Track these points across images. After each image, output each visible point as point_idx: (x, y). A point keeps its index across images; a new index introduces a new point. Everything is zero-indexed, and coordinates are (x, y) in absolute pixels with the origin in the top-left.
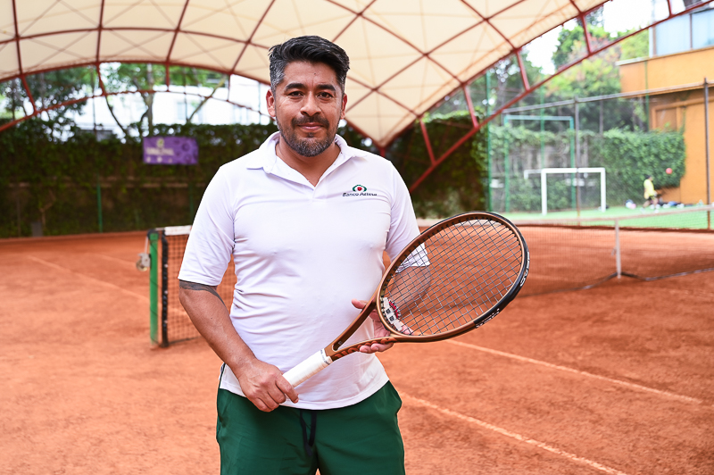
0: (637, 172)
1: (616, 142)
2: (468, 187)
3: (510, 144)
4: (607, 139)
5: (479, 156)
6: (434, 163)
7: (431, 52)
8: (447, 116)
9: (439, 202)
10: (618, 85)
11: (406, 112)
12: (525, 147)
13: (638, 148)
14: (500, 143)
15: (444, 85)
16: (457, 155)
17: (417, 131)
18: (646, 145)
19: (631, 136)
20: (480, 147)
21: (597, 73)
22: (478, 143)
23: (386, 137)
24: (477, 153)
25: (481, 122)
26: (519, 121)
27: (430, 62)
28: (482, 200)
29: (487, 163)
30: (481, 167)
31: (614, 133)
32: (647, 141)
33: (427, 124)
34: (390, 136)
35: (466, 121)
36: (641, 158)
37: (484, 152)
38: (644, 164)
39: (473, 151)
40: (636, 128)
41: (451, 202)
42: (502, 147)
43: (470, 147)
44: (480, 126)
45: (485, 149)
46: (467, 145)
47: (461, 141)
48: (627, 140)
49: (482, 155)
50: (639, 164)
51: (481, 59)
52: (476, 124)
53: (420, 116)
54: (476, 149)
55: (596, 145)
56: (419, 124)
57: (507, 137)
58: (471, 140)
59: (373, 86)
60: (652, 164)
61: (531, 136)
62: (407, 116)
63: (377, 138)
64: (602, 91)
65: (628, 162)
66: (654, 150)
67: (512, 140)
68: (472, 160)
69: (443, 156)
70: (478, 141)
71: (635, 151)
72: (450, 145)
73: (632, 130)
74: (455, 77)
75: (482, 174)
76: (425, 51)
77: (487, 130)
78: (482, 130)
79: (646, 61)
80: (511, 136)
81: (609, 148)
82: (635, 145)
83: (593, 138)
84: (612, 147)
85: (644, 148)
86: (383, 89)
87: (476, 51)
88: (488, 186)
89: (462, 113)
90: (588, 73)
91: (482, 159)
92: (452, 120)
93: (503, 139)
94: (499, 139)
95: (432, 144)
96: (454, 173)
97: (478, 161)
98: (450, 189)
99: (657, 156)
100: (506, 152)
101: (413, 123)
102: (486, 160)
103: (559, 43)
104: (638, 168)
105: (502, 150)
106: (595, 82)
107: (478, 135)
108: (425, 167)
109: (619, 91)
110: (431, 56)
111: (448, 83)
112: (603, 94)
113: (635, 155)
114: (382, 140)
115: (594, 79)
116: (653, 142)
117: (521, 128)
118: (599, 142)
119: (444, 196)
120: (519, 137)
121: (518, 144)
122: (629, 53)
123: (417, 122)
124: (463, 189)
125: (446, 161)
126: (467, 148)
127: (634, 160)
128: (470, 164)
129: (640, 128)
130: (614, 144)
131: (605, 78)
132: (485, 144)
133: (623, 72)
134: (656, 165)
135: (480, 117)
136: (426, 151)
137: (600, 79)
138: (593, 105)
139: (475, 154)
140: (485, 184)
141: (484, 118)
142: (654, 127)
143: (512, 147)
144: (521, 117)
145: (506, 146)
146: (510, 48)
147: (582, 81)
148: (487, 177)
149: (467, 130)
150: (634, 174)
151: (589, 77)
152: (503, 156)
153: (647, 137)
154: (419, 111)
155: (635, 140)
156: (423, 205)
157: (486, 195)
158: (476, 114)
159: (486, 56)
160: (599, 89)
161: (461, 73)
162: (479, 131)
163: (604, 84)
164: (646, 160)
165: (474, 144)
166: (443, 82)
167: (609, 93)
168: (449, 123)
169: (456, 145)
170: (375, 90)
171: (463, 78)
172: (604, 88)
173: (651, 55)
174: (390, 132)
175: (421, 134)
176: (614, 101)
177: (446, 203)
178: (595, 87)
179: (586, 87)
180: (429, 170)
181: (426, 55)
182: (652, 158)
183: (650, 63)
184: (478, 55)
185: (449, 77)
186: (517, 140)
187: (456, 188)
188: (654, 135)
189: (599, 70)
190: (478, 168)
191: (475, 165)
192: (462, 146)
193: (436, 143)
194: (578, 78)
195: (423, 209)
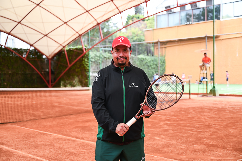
0: (150, 71)
1: (142, 59)
2: (82, 75)
3: (102, 59)
4: (139, 58)
5: (86, 63)
6: (69, 66)
7: (67, 22)
8: (75, 48)
9: (72, 81)
10: (143, 38)
11: (59, 45)
12: (108, 60)
13: (150, 62)
14: (98, 58)
15: (73, 35)
16: (78, 63)
17: (63, 53)
18: (153, 61)
19: (147, 57)
20: (86, 60)
21: (136, 33)
22: (85, 59)
23: (51, 54)
24: (85, 62)
25: (87, 50)
26: (106, 50)
27: (67, 26)
28: (87, 81)
29: (89, 67)
30: (87, 68)
31: (141, 56)
32: (153, 60)
33: (67, 50)
34: (53, 54)
35: (81, 50)
36: (151, 66)
37: (88, 62)
38: (152, 68)
39: (83, 62)
40: (149, 54)
41: (76, 81)
42: (99, 60)
43: (83, 60)
44: (86, 52)
45: (88, 61)
46: (81, 59)
47: (79, 57)
48: (146, 59)
49: (87, 63)
50: (150, 68)
51: (86, 26)
52: (85, 51)
53: (64, 47)
54: (85, 61)
55: (135, 60)
56: (64, 50)
57: (101, 56)
58: (83, 57)
59: (45, 34)
60: (154, 68)
61: (110, 56)
62: (59, 46)
63: (48, 55)
64: (138, 40)
65: (146, 67)
66: (155, 63)
67: (103, 57)
68: (83, 65)
69: (73, 63)
70: (86, 58)
71: (149, 63)
72: (75, 59)
73: (148, 55)
74: (77, 32)
75: (87, 71)
76: (65, 21)
77: (89, 54)
78: (87, 54)
79: (153, 30)
80: (103, 56)
81: (139, 62)
82: (149, 61)
83: (134, 58)
84: (141, 61)
85: (152, 62)
86: (49, 35)
87: (84, 23)
88: (89, 75)
89: (80, 47)
90: (133, 33)
91: (87, 65)
92: (76, 49)
93: (100, 57)
94: (98, 57)
95: (69, 58)
96: (77, 70)
97: (85, 65)
98: (75, 76)
99: (156, 65)
100: (101, 62)
101: (62, 49)
102: (88, 65)
103: (127, 20)
104: (150, 70)
105: (99, 61)
106: (135, 37)
107: (85, 55)
108: (66, 67)
109: (144, 40)
110: (67, 23)
111: (74, 35)
112: (138, 41)
113: (149, 64)
114: (49, 56)
115: (135, 35)
116: (155, 60)
117: (107, 53)
118: (136, 59)
119: (73, 79)
120: (106, 56)
121: (105, 59)
122: (149, 26)
123: (63, 49)
124: (80, 76)
125: (73, 65)
126: (81, 60)
127: (148, 66)
128: (82, 66)
129: (151, 54)
130: (141, 60)
131: (139, 35)
132: (88, 59)
133: (145, 33)
134: (156, 68)
135: (86, 48)
136: (67, 61)
137: (137, 35)
138: (134, 45)
139: (84, 63)
140: (88, 75)
141: (88, 49)
142: (156, 55)
143: (103, 60)
144: (107, 49)
145: (101, 60)
146: (97, 23)
147: (131, 36)
148: (89, 71)
149: (81, 53)
150: (148, 72)
151: (133, 34)
152: (100, 64)
153: (153, 58)
154: (64, 45)
155: (149, 59)
156: (65, 82)
157: (88, 79)
158: (85, 47)
159: (88, 25)
160: (137, 39)
161: (79, 31)
162: (86, 54)
163: (138, 38)
164: (152, 67)
165: (84, 59)
166: (73, 34)
167: (140, 41)
168: (75, 50)
169: (78, 59)
170: (46, 35)
171: (80, 33)
172: (138, 39)
173: (155, 28)
174: (53, 53)
175: (64, 54)
176: (142, 44)
177: (74, 81)
178: (135, 38)
179: (132, 38)
180: (68, 69)
181: (66, 23)
182: (155, 66)
183: (154, 31)
184: (85, 25)
185: (75, 32)
186: (105, 57)
187: (78, 76)
188: (155, 57)
189: (137, 32)
190: (85, 68)
191: (84, 67)
192: (80, 59)
193: (70, 58)
194: (129, 35)
195: (66, 84)
